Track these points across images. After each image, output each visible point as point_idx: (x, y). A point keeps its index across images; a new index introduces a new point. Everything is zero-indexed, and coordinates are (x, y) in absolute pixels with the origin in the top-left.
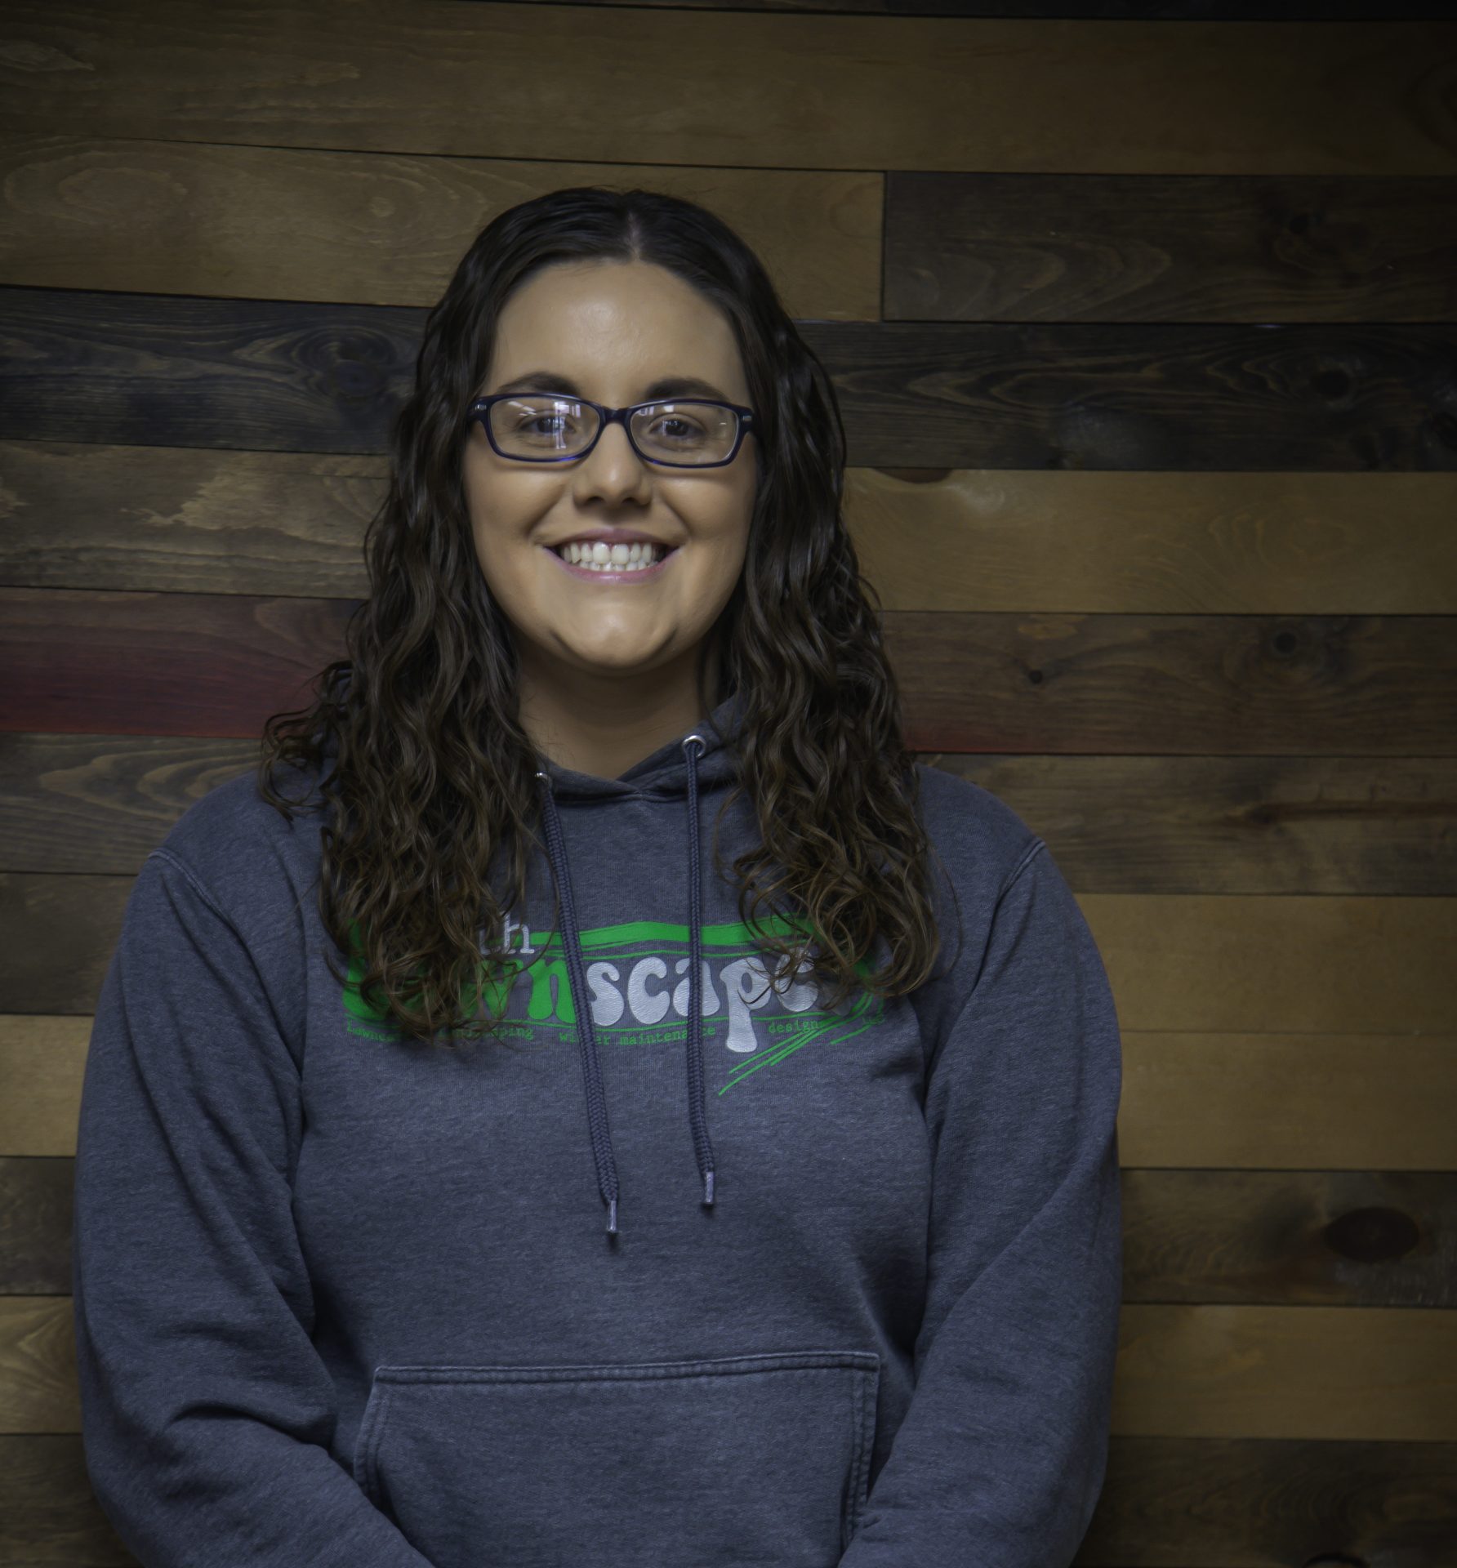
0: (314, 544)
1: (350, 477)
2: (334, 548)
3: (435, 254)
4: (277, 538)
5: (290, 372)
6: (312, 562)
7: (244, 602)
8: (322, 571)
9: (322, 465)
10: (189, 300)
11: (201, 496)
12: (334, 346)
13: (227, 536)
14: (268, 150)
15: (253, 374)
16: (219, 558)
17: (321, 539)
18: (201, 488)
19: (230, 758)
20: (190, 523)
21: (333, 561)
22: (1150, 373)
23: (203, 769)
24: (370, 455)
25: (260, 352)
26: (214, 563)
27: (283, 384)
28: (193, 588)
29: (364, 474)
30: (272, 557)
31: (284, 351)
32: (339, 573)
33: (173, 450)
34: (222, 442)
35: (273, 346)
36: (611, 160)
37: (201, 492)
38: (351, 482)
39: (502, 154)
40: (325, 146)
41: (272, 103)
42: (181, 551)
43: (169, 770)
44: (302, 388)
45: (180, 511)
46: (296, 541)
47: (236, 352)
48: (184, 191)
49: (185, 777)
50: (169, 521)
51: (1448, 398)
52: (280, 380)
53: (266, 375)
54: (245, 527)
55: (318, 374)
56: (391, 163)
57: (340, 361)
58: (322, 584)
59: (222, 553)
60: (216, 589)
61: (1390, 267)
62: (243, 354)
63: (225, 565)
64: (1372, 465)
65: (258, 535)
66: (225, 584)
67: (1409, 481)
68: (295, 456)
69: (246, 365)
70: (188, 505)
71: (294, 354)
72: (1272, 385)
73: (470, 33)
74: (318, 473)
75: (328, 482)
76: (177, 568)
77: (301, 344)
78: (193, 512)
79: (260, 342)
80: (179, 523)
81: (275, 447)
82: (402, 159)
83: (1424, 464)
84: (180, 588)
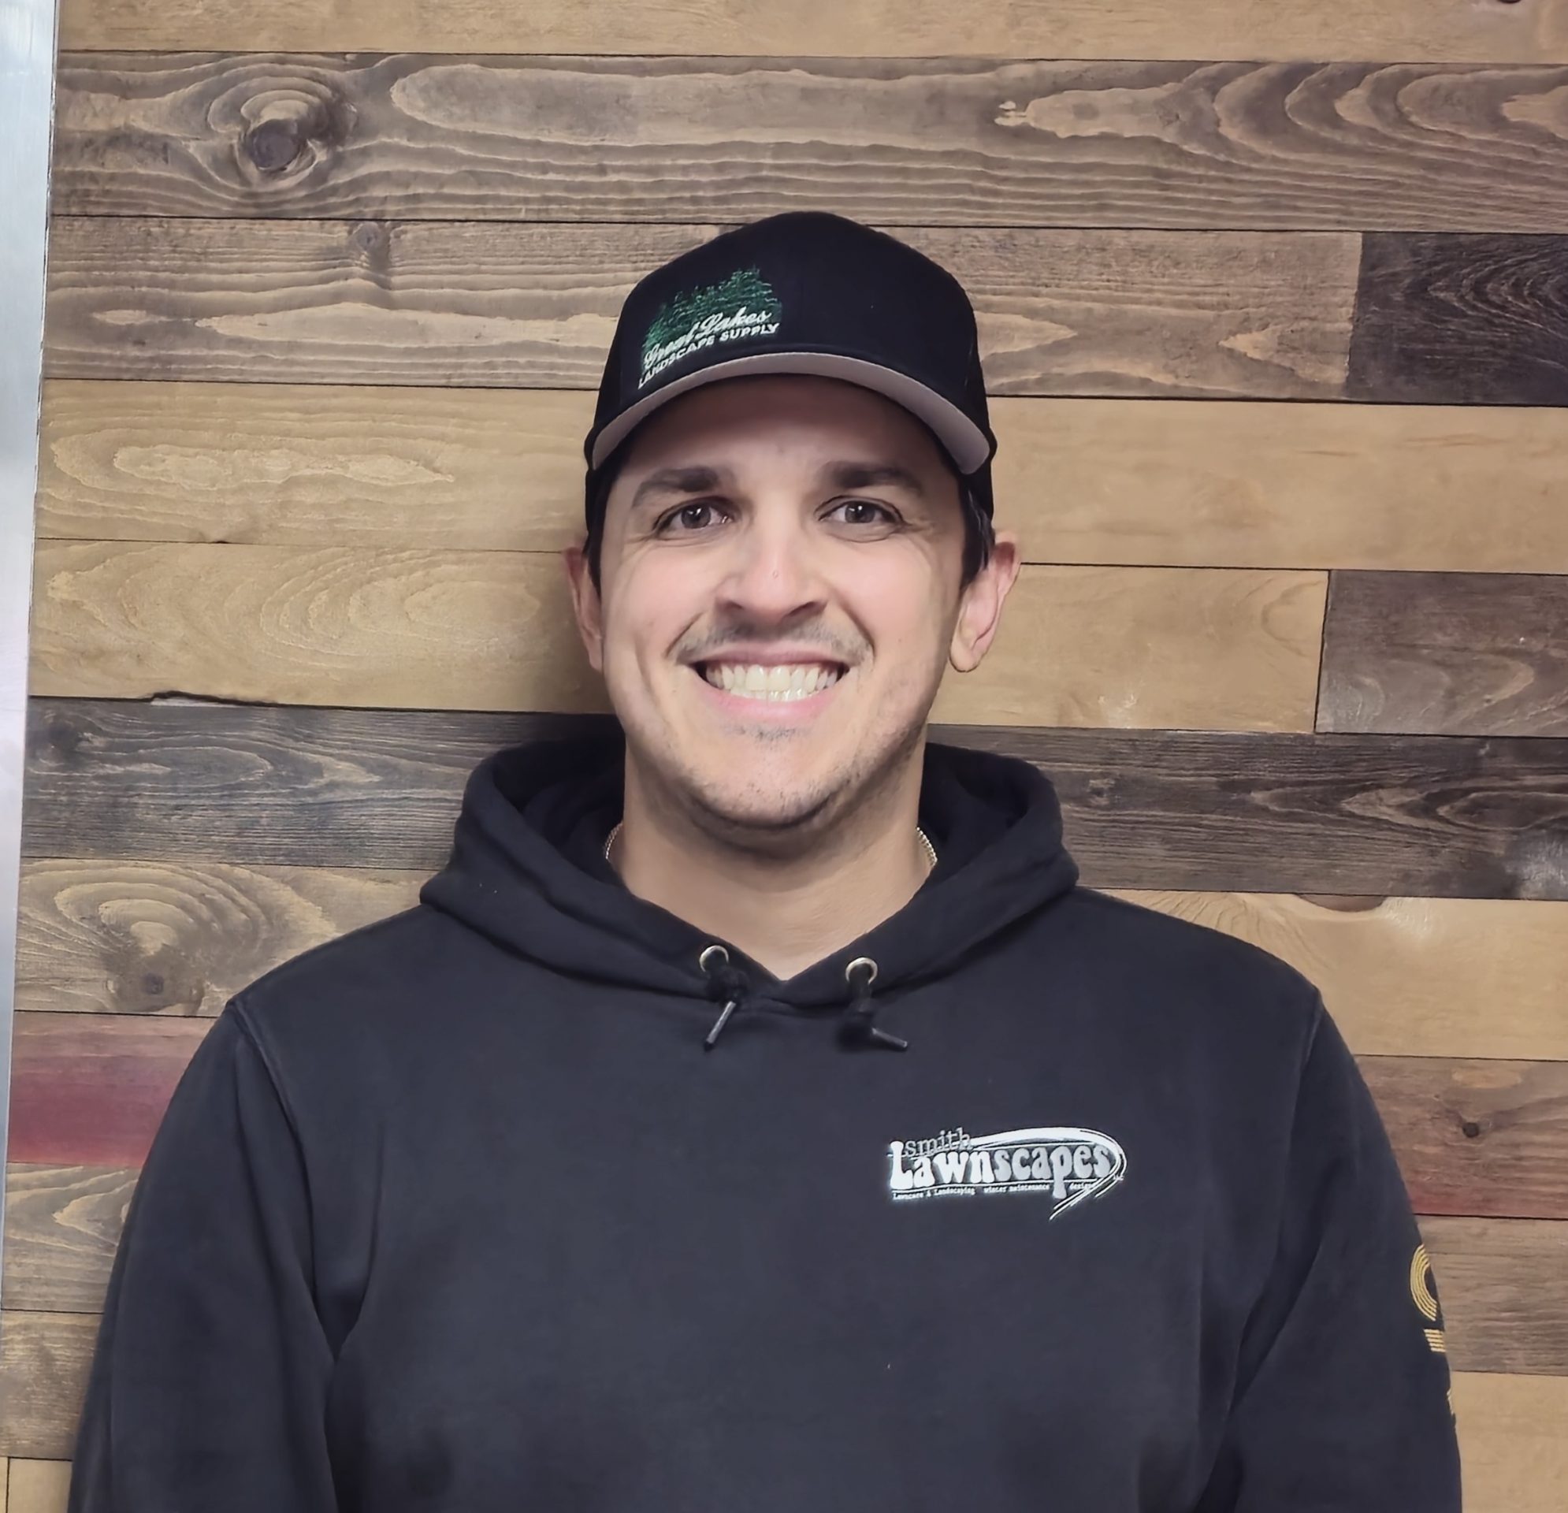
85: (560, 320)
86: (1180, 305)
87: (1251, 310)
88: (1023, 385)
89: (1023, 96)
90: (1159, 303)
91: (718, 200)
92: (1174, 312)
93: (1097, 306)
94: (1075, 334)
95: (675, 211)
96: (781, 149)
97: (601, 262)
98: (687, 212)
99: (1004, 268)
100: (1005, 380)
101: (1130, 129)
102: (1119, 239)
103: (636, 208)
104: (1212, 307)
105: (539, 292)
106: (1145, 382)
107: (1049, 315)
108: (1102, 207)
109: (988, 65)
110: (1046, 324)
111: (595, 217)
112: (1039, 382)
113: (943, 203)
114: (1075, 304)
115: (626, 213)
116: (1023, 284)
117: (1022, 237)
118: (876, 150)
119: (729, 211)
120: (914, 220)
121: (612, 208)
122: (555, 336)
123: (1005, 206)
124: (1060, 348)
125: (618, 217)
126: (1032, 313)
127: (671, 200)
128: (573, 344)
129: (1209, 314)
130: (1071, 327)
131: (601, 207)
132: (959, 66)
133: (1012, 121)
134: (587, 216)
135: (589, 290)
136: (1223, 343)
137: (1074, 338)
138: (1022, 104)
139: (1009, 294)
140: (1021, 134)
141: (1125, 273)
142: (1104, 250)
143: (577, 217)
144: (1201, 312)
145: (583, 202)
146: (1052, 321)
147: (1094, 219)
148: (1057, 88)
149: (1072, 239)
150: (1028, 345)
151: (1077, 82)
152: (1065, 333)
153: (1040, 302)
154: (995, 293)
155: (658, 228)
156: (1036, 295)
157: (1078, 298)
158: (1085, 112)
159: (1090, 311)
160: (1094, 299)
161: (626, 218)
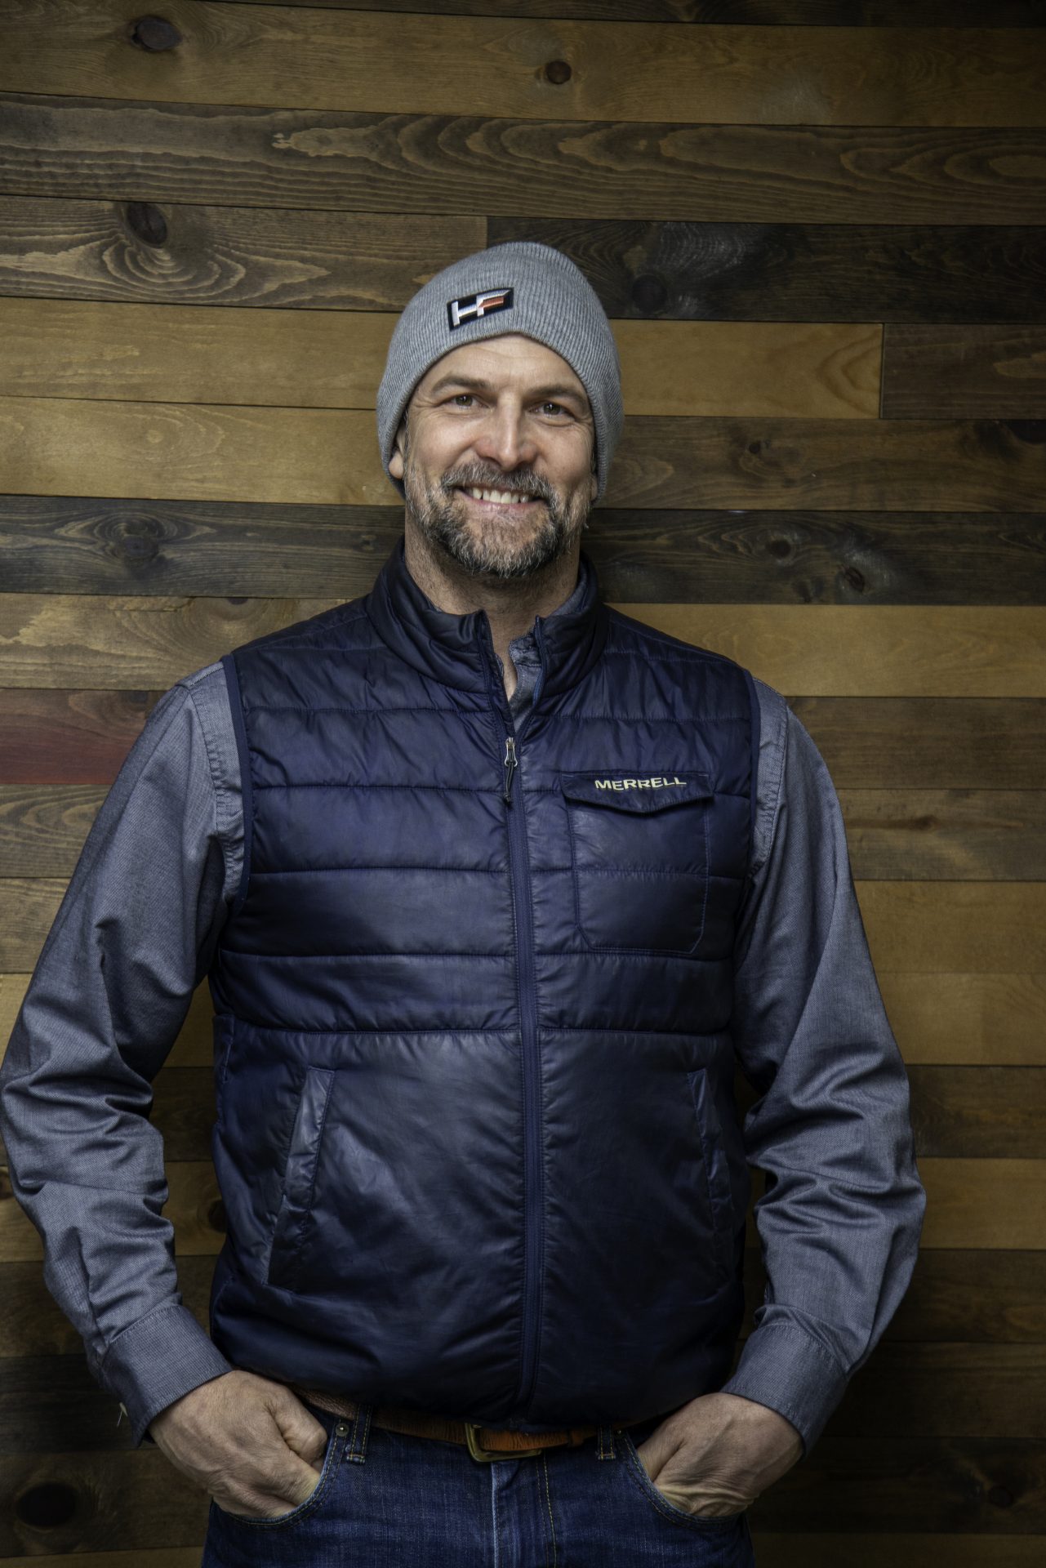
0: (109, 655)
1: (134, 610)
2: (123, 657)
3: (190, 466)
4: (83, 651)
5: (93, 543)
6: (109, 666)
7: (61, 694)
8: (114, 673)
9: (113, 603)
10: (24, 498)
11: (33, 625)
12: (122, 526)
13: (50, 651)
14: (78, 401)
15: (68, 544)
16: (44, 665)
17: (113, 651)
18: (33, 619)
19: (51, 797)
20: (24, 642)
21: (122, 666)
22: (662, 541)
23: (33, 805)
24: (147, 596)
25: (73, 530)
26: (41, 668)
27: (88, 551)
28: (26, 685)
29: (142, 609)
30: (80, 664)
31: (89, 529)
32: (126, 673)
33: (14, 595)
34: (46, 589)
35: (81, 526)
36: (307, 405)
37: (32, 622)
38: (134, 614)
39: (234, 403)
40: (117, 398)
41: (80, 371)
42: (18, 661)
43: (10, 806)
44: (101, 553)
45: (18, 634)
46: (97, 653)
47: (56, 531)
48: (22, 428)
49: (21, 811)
50: (11, 641)
51: (854, 558)
52: (86, 548)
53: (77, 545)
54: (62, 645)
55: (112, 544)
56: (161, 408)
57: (126, 535)
58: (114, 681)
59: (46, 662)
60: (43, 686)
61: (814, 475)
62: (62, 532)
63: (49, 669)
64: (807, 600)
65: (71, 649)
66: (49, 682)
67: (831, 611)
68: (96, 597)
69: (63, 539)
70: (23, 631)
71: (95, 531)
72: (741, 549)
73: (213, 326)
74: (111, 608)
75: (118, 614)
76: (15, 672)
77: (100, 525)
78: (26, 635)
79: (72, 524)
80: (17, 643)
81: (82, 592)
82: (168, 406)
83: (840, 600)
84: (17, 685)
85: (20, 255)
86: (388, 257)
87: (429, 261)
88: (303, 302)
89: (288, 131)
90: (376, 256)
91: (110, 186)
92: (385, 261)
93: (341, 257)
94: (330, 273)
95: (85, 191)
96: (146, 156)
97: (43, 221)
98: (93, 193)
99: (283, 232)
100: (292, 299)
101: (351, 152)
102: (350, 217)
103: (60, 189)
104: (407, 259)
105: (6, 237)
106: (371, 302)
107: (313, 261)
108: (339, 199)
109: (265, 110)
110: (313, 267)
111: (37, 193)
112: (312, 301)
113: (246, 193)
114: (328, 255)
115: (55, 191)
116: (296, 243)
117: (294, 214)
118: (202, 160)
119: (119, 193)
120: (229, 202)
121: (46, 188)
122: (19, 264)
123: (283, 196)
124: (322, 281)
125: (50, 193)
126: (303, 260)
127: (82, 184)
128: (30, 270)
129: (405, 263)
130: (327, 268)
131: (40, 187)
132: (248, 109)
133: (282, 144)
134: (31, 192)
135: (37, 237)
136: (415, 280)
137: (329, 275)
138: (287, 137)
139: (290, 248)
140: (288, 154)
141: (355, 237)
142: (341, 224)
143: (25, 192)
144: (400, 262)
145: (28, 183)
146: (316, 265)
147: (335, 205)
148: (305, 126)
149: (323, 217)
150: (302, 279)
151: (318, 123)
152: (324, 272)
153: (307, 253)
154: (280, 247)
155: (75, 202)
156: (306, 249)
157: (329, 252)
158: (324, 141)
159: (337, 260)
160: (340, 253)
161: (56, 194)
